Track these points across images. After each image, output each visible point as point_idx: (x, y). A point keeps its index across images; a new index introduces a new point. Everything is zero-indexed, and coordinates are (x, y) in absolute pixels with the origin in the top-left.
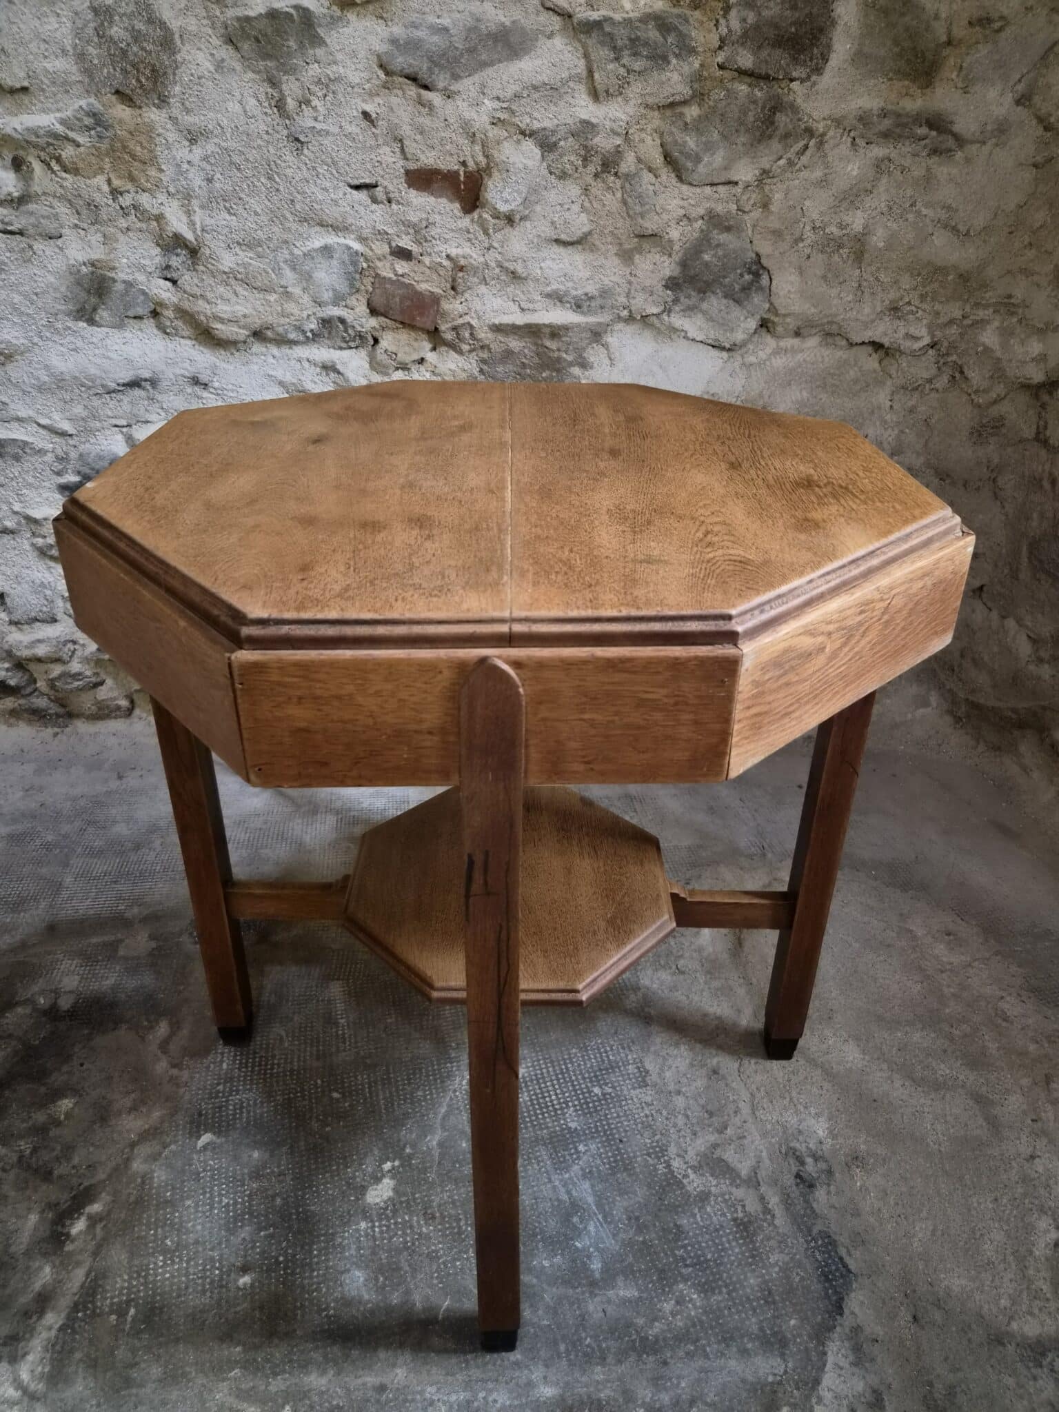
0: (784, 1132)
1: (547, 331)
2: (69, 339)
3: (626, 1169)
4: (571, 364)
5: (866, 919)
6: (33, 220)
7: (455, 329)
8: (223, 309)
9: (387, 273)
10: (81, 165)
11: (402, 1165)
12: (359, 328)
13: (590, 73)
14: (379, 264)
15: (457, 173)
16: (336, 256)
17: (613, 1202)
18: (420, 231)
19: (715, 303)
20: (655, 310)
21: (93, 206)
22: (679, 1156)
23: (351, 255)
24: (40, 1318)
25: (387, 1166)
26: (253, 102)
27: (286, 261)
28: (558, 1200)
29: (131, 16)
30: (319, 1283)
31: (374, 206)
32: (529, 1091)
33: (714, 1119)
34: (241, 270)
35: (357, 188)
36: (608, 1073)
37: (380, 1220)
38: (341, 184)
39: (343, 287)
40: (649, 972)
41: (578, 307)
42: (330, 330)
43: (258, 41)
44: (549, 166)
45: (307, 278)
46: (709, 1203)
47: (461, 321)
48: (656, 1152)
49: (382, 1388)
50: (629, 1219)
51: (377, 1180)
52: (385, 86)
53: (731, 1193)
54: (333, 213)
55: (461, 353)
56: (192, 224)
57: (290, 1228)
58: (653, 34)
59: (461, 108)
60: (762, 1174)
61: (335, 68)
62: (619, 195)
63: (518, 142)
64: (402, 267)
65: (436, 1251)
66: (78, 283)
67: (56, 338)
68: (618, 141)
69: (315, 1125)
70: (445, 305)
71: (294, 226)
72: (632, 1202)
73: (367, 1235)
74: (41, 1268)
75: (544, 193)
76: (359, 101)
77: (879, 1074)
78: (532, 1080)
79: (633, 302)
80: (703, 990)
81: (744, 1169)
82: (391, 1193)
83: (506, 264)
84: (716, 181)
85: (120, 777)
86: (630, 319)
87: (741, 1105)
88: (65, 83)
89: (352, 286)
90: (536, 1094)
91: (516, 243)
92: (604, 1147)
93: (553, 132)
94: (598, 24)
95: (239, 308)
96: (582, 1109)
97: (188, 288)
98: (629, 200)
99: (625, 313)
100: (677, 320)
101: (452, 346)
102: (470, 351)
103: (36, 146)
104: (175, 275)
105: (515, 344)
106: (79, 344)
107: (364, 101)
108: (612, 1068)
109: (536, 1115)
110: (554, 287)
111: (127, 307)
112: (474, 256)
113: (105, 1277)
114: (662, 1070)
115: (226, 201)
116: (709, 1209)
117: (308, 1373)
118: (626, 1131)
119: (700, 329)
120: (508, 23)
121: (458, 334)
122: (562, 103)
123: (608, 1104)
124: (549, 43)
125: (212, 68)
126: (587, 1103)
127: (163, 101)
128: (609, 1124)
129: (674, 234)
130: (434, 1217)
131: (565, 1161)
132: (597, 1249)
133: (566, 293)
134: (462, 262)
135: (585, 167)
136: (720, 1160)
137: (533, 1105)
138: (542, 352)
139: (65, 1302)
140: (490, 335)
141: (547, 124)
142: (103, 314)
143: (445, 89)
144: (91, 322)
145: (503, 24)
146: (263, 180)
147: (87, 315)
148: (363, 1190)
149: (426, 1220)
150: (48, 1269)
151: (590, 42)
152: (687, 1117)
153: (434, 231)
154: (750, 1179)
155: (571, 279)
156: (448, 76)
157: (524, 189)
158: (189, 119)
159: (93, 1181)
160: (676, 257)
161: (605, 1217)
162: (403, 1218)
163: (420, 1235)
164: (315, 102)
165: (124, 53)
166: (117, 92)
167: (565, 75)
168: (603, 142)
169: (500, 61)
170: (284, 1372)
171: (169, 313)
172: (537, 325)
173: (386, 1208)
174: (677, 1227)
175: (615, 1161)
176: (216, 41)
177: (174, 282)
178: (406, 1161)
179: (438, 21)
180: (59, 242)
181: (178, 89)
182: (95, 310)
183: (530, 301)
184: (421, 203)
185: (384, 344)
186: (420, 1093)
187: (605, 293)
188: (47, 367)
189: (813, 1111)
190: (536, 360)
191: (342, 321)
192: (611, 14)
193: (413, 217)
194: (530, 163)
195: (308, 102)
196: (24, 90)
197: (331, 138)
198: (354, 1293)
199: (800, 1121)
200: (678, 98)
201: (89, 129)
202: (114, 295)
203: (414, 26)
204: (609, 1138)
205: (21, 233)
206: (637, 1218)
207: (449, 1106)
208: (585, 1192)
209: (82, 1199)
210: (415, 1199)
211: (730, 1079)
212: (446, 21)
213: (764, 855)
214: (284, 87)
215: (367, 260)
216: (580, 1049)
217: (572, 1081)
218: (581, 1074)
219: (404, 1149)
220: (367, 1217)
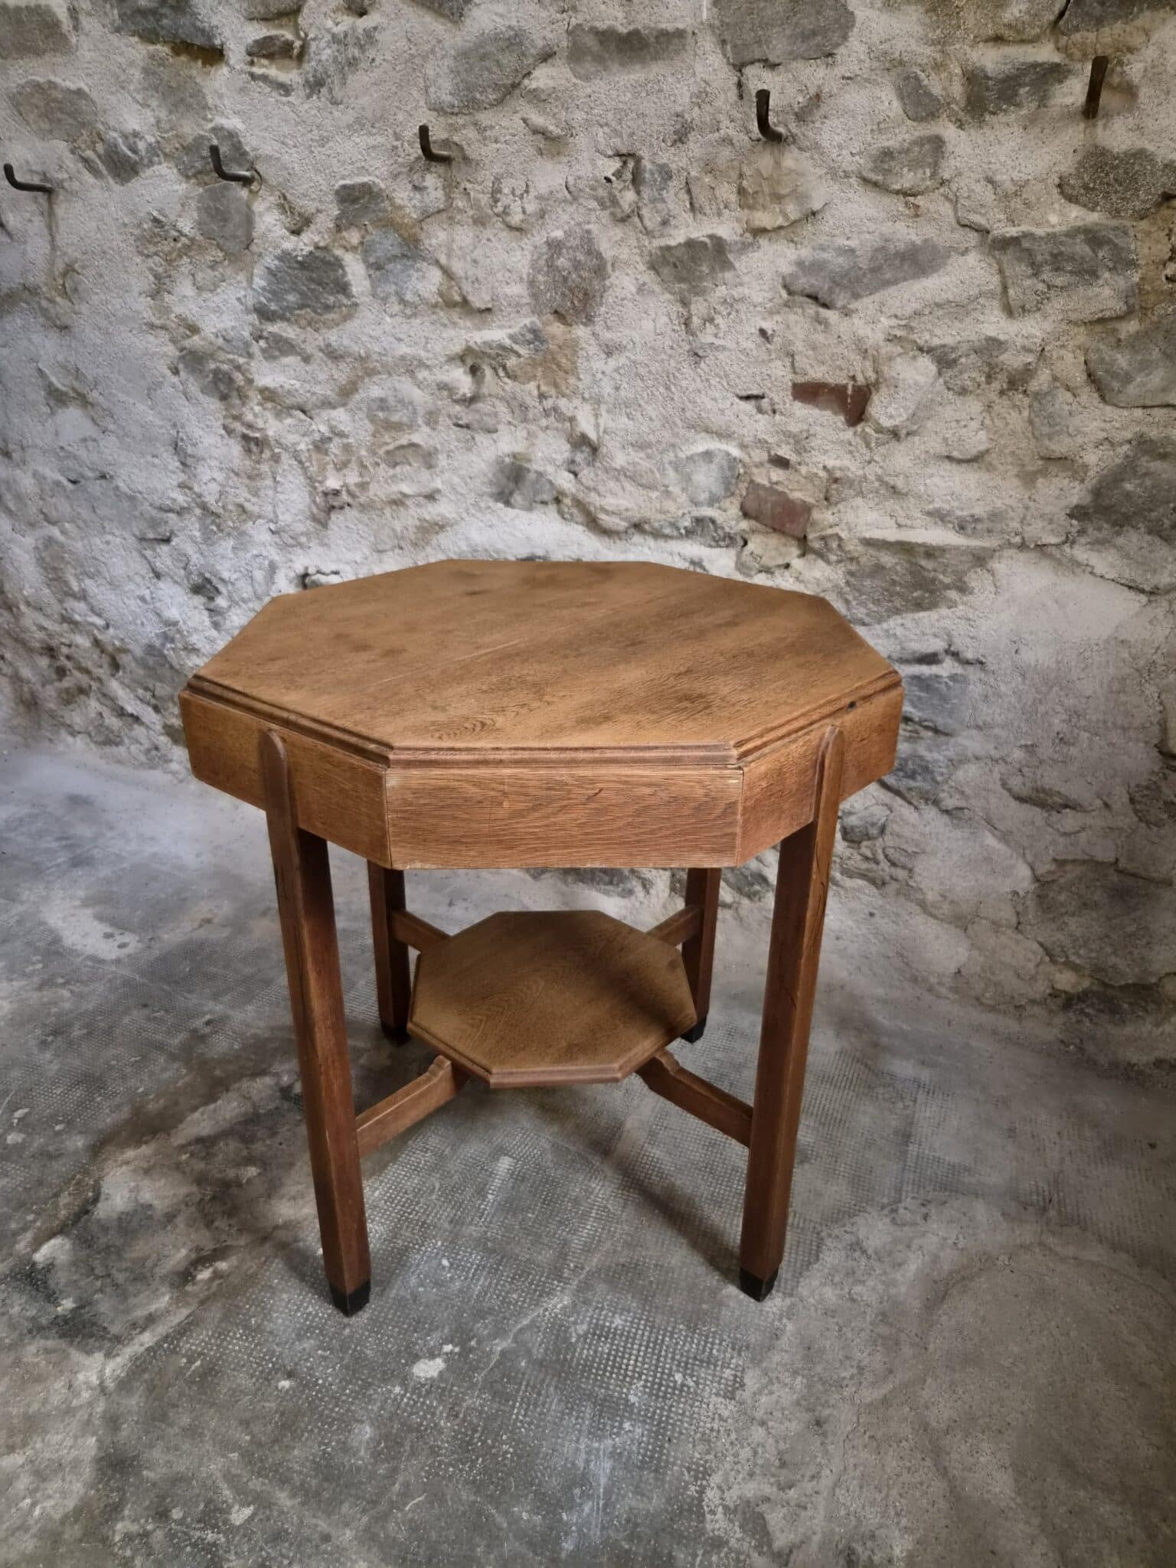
0: (856, 1527)
1: (922, 550)
2: (488, 516)
3: (656, 1471)
4: (947, 587)
5: (1133, 1339)
6: (477, 417)
7: (823, 538)
8: (610, 502)
9: (761, 479)
10: (519, 373)
11: (460, 1354)
12: (727, 530)
13: (1005, 288)
14: (755, 470)
15: (845, 387)
16: (716, 461)
17: (623, 1497)
18: (801, 443)
19: (1134, 539)
20: (1054, 540)
21: (524, 407)
22: (719, 1488)
23: (729, 461)
24: (141, 1332)
25: (448, 1348)
26: (665, 319)
27: (670, 463)
28: (573, 1464)
29: (575, 249)
30: (334, 1419)
31: (759, 416)
32: (612, 1344)
33: (784, 1471)
34: (631, 468)
35: (748, 398)
36: (701, 1366)
37: (413, 1393)
38: (730, 395)
39: (718, 489)
40: (816, 1283)
41: (961, 528)
42: (700, 527)
43: (675, 266)
44: (946, 383)
45: (687, 479)
46: (718, 1554)
47: (830, 531)
48: (697, 1471)
49: (326, 1538)
50: (628, 1521)
51: (432, 1356)
52: (786, 305)
53: (749, 1556)
54: (717, 421)
55: (828, 562)
56: (597, 426)
57: (342, 1359)
58: (1082, 248)
59: (858, 325)
60: (797, 1557)
61: (740, 289)
62: (1026, 413)
63: (914, 358)
64: (777, 474)
65: (440, 1448)
66: (502, 471)
67: (479, 515)
68: (1030, 358)
69: (413, 1281)
70: (816, 515)
71: (682, 432)
72: (641, 1506)
73: (395, 1400)
74: (163, 1294)
75: (940, 409)
76: (758, 319)
77: (1021, 1526)
78: (622, 1335)
79: (1026, 528)
80: (862, 1330)
81: (781, 1541)
82: (435, 1374)
83: (886, 479)
84: (1148, 403)
85: (451, 904)
86: (1023, 547)
87: (826, 1472)
88: (518, 304)
89: (727, 489)
91: (900, 459)
92: (649, 1437)
93: (953, 349)
94: (1015, 241)
95: (621, 502)
96: (652, 1388)
97: (584, 480)
98: (1036, 420)
99: (1018, 539)
100: (1081, 553)
101: (820, 555)
102: (839, 562)
103: (489, 356)
104: (576, 469)
105: (887, 559)
106: (495, 521)
107: (764, 319)
108: (708, 1363)
109: (605, 1370)
110: (936, 505)
111: (536, 492)
112: (853, 469)
113: (197, 1325)
114: (760, 1392)
115: (627, 406)
116: (714, 1558)
117: (282, 1489)
118: (681, 1433)
119: (1112, 566)
120: (919, 242)
121: (826, 544)
122: (968, 320)
123: (680, 1396)
124: (961, 259)
125: (634, 290)
126: (661, 1385)
127: (589, 320)
128: (668, 1417)
129: (1092, 458)
130: (457, 1416)
131: (602, 1430)
132: (580, 1530)
133: (949, 513)
134: (838, 474)
135: (988, 383)
136: (761, 1516)
137: (608, 1359)
138: (916, 571)
139: (161, 1329)
140: (860, 548)
141: (949, 340)
142: (517, 498)
143: (844, 307)
144: (508, 503)
145: (913, 244)
146: (661, 389)
147: (504, 497)
148: (416, 1358)
149: (448, 1414)
150: (167, 1298)
151: (1004, 259)
152: (755, 1453)
153: (815, 443)
154: (779, 1555)
155: (958, 499)
156: (848, 295)
157: (912, 406)
158: (607, 335)
159: (234, 1243)
160: (1090, 484)
161: (606, 1505)
162: (431, 1403)
163: (436, 1425)
164: (719, 320)
165: (565, 279)
166: (556, 312)
167: (974, 292)
168: (1013, 360)
169: (905, 279)
170: (267, 1477)
171: (567, 501)
172: (909, 543)
173: (423, 1385)
174: (670, 1556)
175: (652, 1457)
176: (642, 267)
177: (576, 474)
178: (466, 1351)
179: (847, 243)
180: (495, 436)
181: (603, 309)
182: (511, 493)
183: (908, 517)
184: (804, 415)
185: (751, 546)
186: (515, 1296)
187: (995, 516)
188: (467, 539)
189: (904, 1522)
190: (908, 578)
191: (713, 521)
192: (1034, 230)
193: (794, 428)
194: (921, 379)
195: (711, 320)
196: (489, 310)
197: (726, 353)
198: (355, 1444)
199: (881, 1526)
200: (1108, 314)
201: (529, 343)
202: (527, 483)
203: (823, 248)
204: (661, 1432)
205: (467, 427)
206: (636, 1525)
207: (533, 1321)
208: (603, 1470)
209: (219, 1253)
210: (451, 1390)
211: (830, 1438)
212: (853, 243)
213: (1044, 1210)
214: (693, 307)
215: (744, 466)
216: (689, 1328)
217: (660, 1356)
218: (674, 1353)
219: (470, 1339)
220: (404, 1385)
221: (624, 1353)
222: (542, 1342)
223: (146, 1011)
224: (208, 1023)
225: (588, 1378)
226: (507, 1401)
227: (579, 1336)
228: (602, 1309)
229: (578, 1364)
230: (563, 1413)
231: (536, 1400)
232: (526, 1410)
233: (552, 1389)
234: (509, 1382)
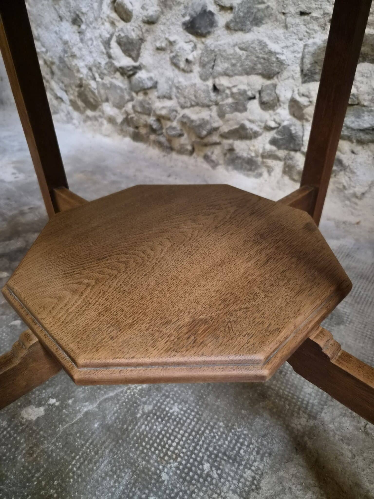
11: (57, 407)
25: (52, 401)
32: (165, 425)
36: (227, 462)
37: (12, 429)
51: (39, 405)
78: (175, 420)
82: (35, 418)
90: (167, 432)
96: (182, 471)
108: (234, 460)
109: (152, 446)
123: (203, 485)
126: (190, 470)
130: (31, 455)
137: (157, 437)
148: (28, 403)
149: (27, 451)
162: (20, 439)
163: (15, 458)
173: (22, 425)
178: (62, 407)
207: (117, 395)
210: (38, 433)
216: (227, 426)
217: (197, 444)
218: (209, 445)
219: (69, 399)
220: (10, 421)
221: (171, 435)
222: (117, 412)
223: (7, 201)
224: (30, 209)
225: (137, 449)
226: (71, 452)
227: (144, 413)
228: (168, 397)
229: (135, 435)
230: (106, 474)
231: (93, 457)
232: (82, 464)
233: (107, 451)
234: (79, 437)
